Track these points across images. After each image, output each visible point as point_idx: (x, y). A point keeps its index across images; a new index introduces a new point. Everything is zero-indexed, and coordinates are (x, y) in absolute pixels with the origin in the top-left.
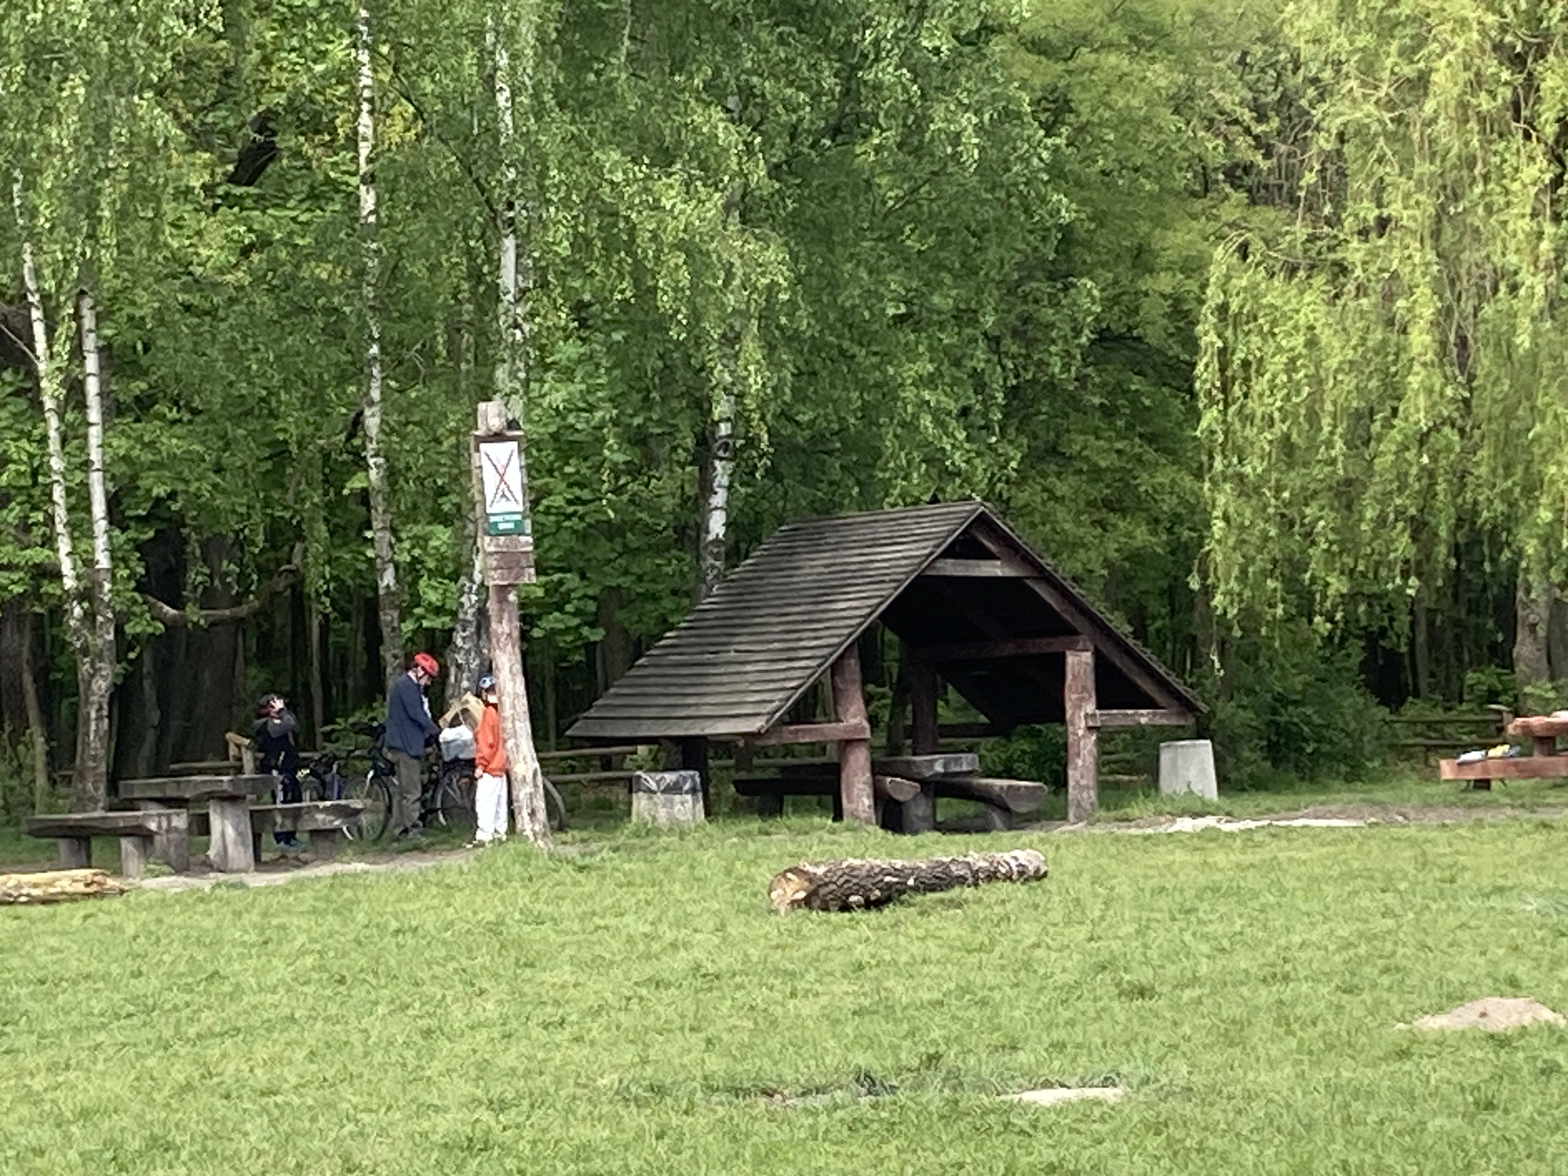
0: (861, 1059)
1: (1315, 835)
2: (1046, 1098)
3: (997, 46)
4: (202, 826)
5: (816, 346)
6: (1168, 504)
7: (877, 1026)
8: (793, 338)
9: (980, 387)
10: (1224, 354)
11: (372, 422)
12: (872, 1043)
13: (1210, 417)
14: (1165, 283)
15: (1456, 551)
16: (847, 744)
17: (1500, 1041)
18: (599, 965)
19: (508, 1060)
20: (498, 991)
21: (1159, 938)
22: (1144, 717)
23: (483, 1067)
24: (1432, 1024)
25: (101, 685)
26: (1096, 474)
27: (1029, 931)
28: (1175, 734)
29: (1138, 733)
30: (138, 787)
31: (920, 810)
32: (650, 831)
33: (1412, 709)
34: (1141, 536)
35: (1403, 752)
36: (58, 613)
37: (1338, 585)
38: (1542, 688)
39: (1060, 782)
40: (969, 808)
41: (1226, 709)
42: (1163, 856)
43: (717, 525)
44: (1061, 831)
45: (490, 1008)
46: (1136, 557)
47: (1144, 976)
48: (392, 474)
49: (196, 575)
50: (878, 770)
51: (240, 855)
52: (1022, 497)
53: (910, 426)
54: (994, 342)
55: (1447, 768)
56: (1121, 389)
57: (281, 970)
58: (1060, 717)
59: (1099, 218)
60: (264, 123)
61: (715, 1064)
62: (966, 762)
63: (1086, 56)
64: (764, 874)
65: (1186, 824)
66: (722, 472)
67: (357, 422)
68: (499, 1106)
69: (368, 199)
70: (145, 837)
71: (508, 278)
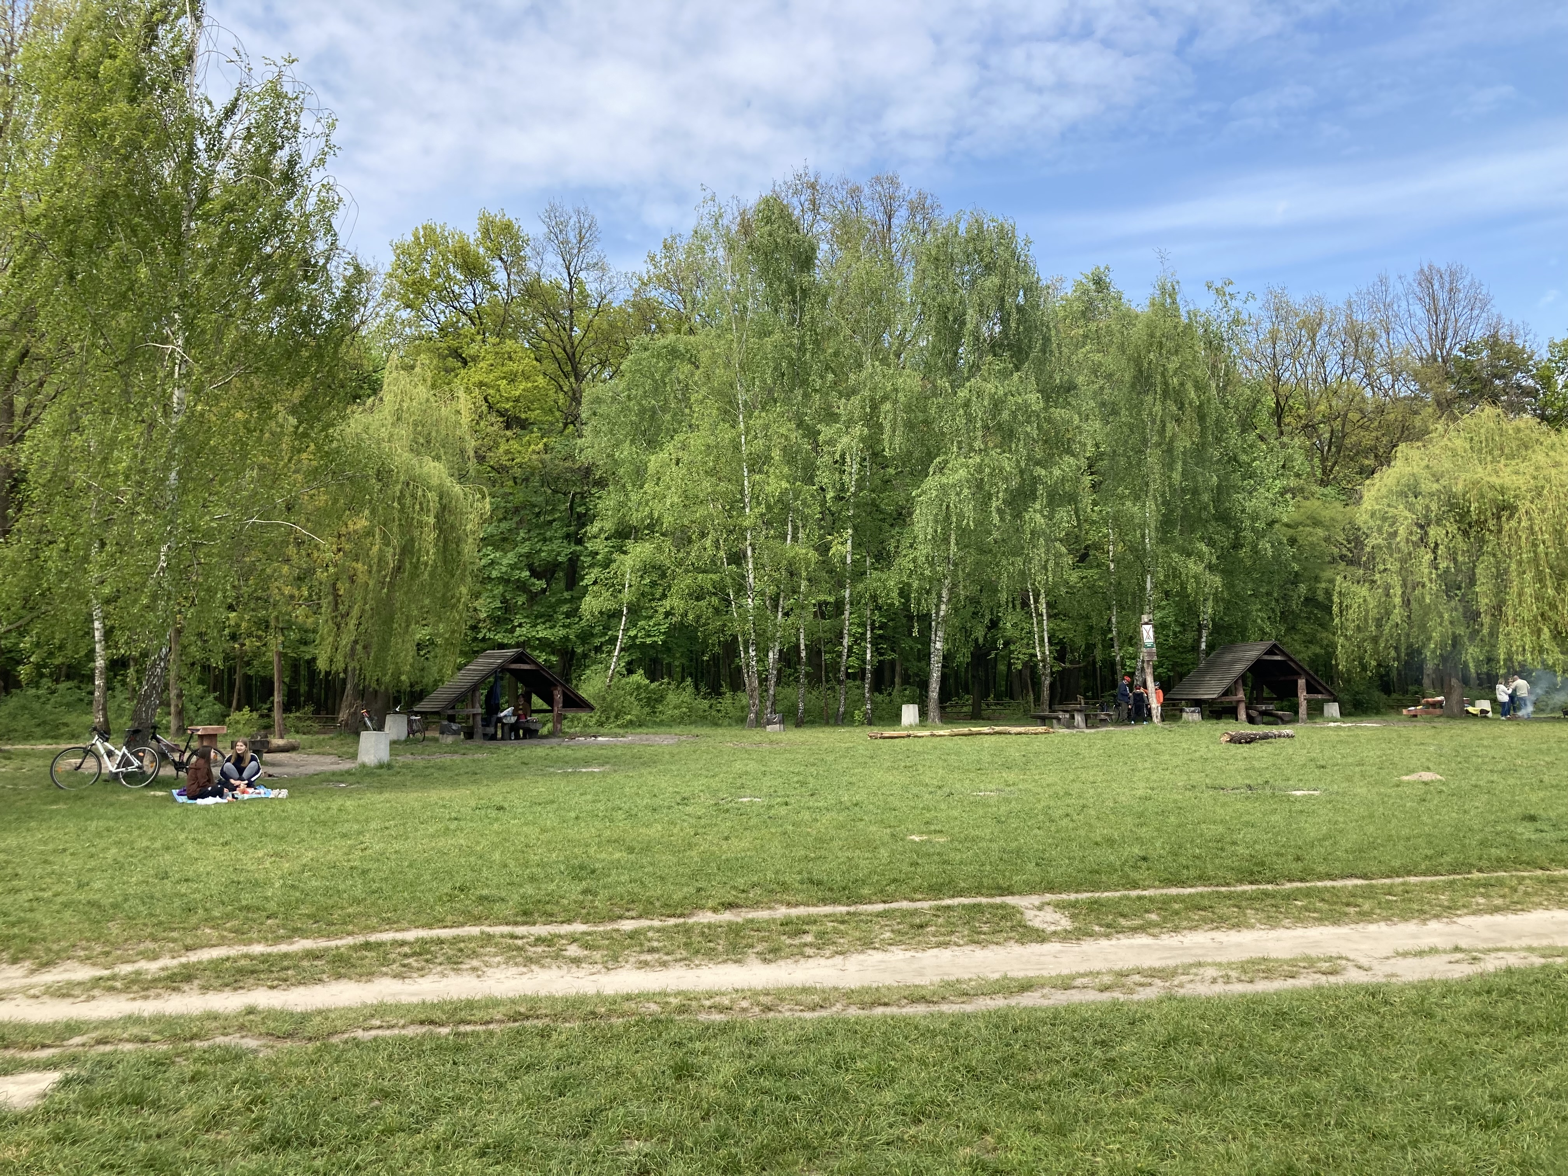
0: (1247, 782)
1: (1368, 728)
2: (1298, 793)
3: (1277, 526)
4: (1073, 717)
5: (1229, 602)
6: (1325, 642)
7: (1252, 773)
8: (1223, 599)
9: (1273, 611)
10: (1341, 603)
11: (1114, 620)
12: (1250, 777)
13: (1337, 620)
14: (1323, 585)
15: (1407, 654)
16: (1239, 702)
17: (1426, 783)
18: (1175, 754)
19: (1154, 777)
20: (1150, 761)
21: (1327, 754)
22: (1320, 696)
23: (1148, 779)
24: (1405, 778)
25: (1047, 682)
26: (1305, 634)
27: (1291, 751)
28: (1328, 701)
29: (1318, 701)
30: (1057, 707)
31: (1259, 719)
32: (1188, 722)
33: (1394, 696)
34: (1318, 650)
35: (1392, 707)
36: (1036, 665)
37: (1374, 663)
38: (1431, 691)
39: (1296, 713)
40: (1271, 719)
41: (1341, 695)
42: (1326, 732)
43: (1203, 646)
44: (1298, 725)
45: (1147, 765)
46: (1316, 655)
47: (1323, 763)
48: (1119, 633)
49: (1069, 656)
50: (1247, 708)
51: (1082, 724)
52: (1285, 640)
53: (1255, 621)
54: (1277, 600)
55: (1405, 711)
56: (1311, 612)
57: (1094, 753)
58: (1296, 695)
59: (1305, 569)
60: (1086, 548)
61: (1208, 781)
62: (1271, 707)
63: (1301, 528)
64: (1218, 734)
65: (1332, 724)
66: (1205, 633)
67: (1110, 620)
68: (1152, 789)
69: (1112, 566)
70: (1059, 719)
71: (1149, 585)
